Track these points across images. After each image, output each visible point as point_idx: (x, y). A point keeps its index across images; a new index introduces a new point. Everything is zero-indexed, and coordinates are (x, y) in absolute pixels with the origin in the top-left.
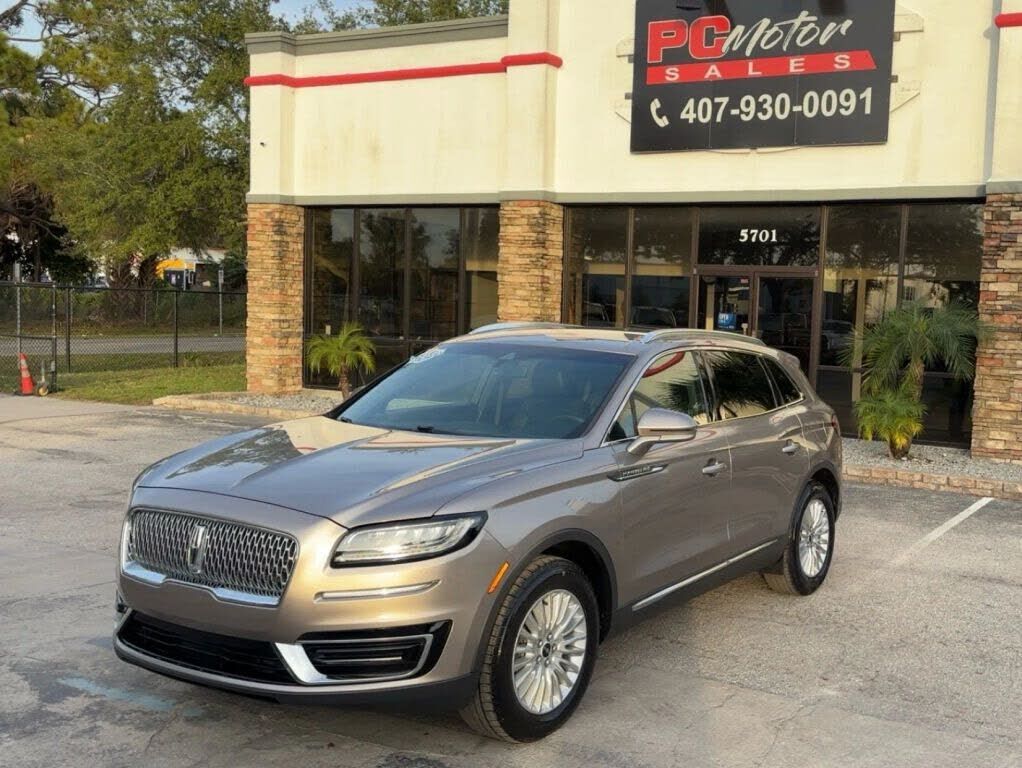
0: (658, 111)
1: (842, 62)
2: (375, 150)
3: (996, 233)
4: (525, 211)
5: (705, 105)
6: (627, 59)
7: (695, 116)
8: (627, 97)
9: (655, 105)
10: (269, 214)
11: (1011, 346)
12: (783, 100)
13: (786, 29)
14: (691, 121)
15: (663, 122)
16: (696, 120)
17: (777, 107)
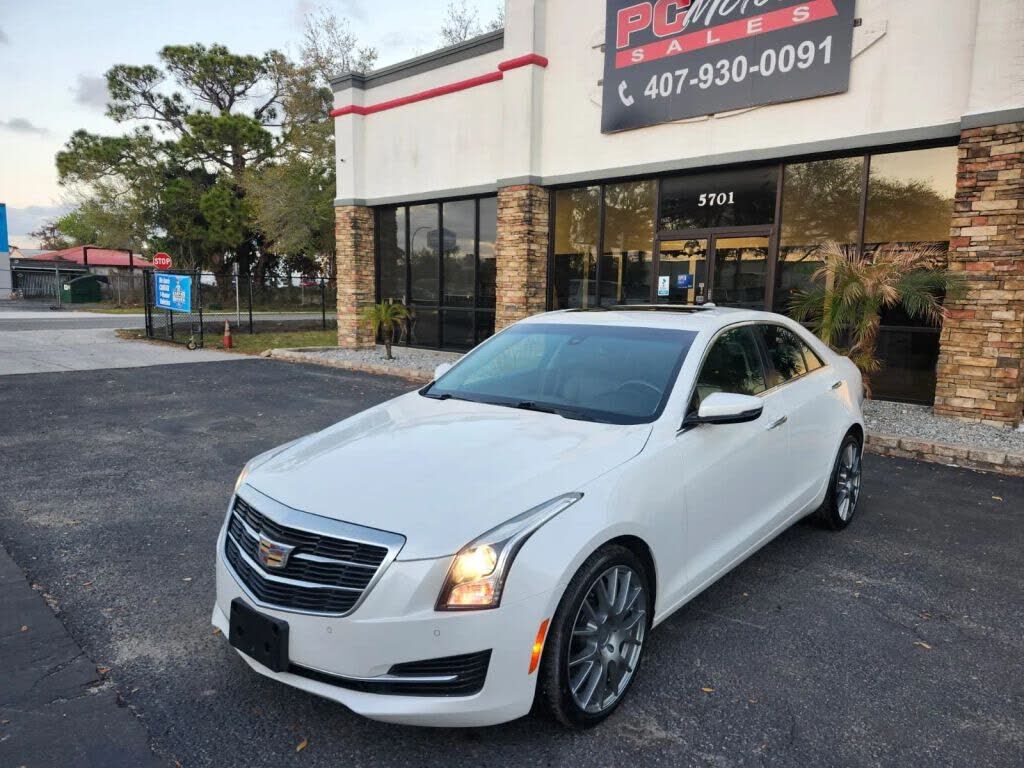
0: (624, 91)
1: (801, 14)
2: (416, 158)
3: (971, 172)
4: (516, 195)
5: (667, 79)
6: (600, 49)
7: (657, 91)
8: (599, 84)
9: (623, 86)
10: (348, 213)
11: (987, 296)
12: (740, 63)
14: (654, 97)
15: (629, 101)
16: (658, 95)
17: (735, 70)
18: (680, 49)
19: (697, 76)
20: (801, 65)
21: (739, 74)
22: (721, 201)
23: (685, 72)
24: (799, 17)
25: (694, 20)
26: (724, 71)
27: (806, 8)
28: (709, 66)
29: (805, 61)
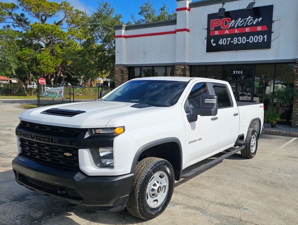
0: (213, 42)
1: (259, 28)
2: (145, 53)
4: (181, 67)
5: (225, 40)
6: (205, 29)
7: (222, 43)
8: (205, 39)
9: (212, 40)
10: (120, 69)
12: (244, 39)
13: (245, 21)
14: (221, 44)
15: (214, 45)
16: (222, 44)
17: (243, 40)
18: (228, 33)
19: (233, 40)
20: (259, 41)
21: (244, 41)
22: (239, 73)
23: (230, 39)
24: (259, 29)
25: (232, 26)
26: (240, 40)
27: (260, 27)
28: (236, 38)
29: (260, 40)
